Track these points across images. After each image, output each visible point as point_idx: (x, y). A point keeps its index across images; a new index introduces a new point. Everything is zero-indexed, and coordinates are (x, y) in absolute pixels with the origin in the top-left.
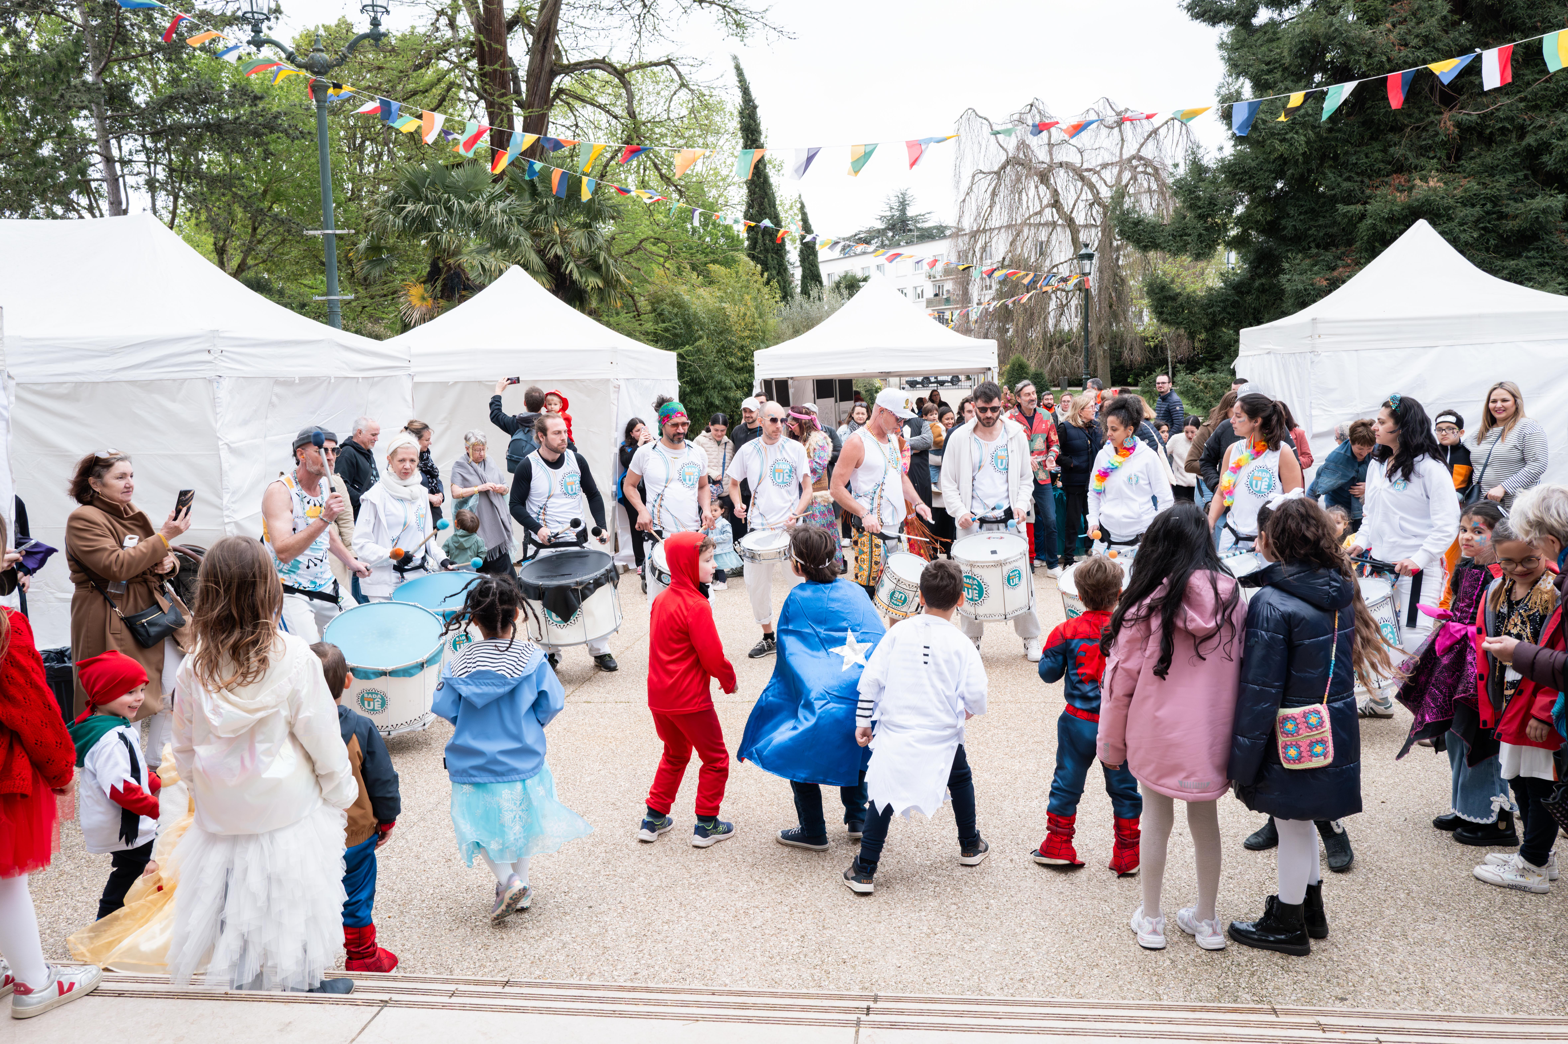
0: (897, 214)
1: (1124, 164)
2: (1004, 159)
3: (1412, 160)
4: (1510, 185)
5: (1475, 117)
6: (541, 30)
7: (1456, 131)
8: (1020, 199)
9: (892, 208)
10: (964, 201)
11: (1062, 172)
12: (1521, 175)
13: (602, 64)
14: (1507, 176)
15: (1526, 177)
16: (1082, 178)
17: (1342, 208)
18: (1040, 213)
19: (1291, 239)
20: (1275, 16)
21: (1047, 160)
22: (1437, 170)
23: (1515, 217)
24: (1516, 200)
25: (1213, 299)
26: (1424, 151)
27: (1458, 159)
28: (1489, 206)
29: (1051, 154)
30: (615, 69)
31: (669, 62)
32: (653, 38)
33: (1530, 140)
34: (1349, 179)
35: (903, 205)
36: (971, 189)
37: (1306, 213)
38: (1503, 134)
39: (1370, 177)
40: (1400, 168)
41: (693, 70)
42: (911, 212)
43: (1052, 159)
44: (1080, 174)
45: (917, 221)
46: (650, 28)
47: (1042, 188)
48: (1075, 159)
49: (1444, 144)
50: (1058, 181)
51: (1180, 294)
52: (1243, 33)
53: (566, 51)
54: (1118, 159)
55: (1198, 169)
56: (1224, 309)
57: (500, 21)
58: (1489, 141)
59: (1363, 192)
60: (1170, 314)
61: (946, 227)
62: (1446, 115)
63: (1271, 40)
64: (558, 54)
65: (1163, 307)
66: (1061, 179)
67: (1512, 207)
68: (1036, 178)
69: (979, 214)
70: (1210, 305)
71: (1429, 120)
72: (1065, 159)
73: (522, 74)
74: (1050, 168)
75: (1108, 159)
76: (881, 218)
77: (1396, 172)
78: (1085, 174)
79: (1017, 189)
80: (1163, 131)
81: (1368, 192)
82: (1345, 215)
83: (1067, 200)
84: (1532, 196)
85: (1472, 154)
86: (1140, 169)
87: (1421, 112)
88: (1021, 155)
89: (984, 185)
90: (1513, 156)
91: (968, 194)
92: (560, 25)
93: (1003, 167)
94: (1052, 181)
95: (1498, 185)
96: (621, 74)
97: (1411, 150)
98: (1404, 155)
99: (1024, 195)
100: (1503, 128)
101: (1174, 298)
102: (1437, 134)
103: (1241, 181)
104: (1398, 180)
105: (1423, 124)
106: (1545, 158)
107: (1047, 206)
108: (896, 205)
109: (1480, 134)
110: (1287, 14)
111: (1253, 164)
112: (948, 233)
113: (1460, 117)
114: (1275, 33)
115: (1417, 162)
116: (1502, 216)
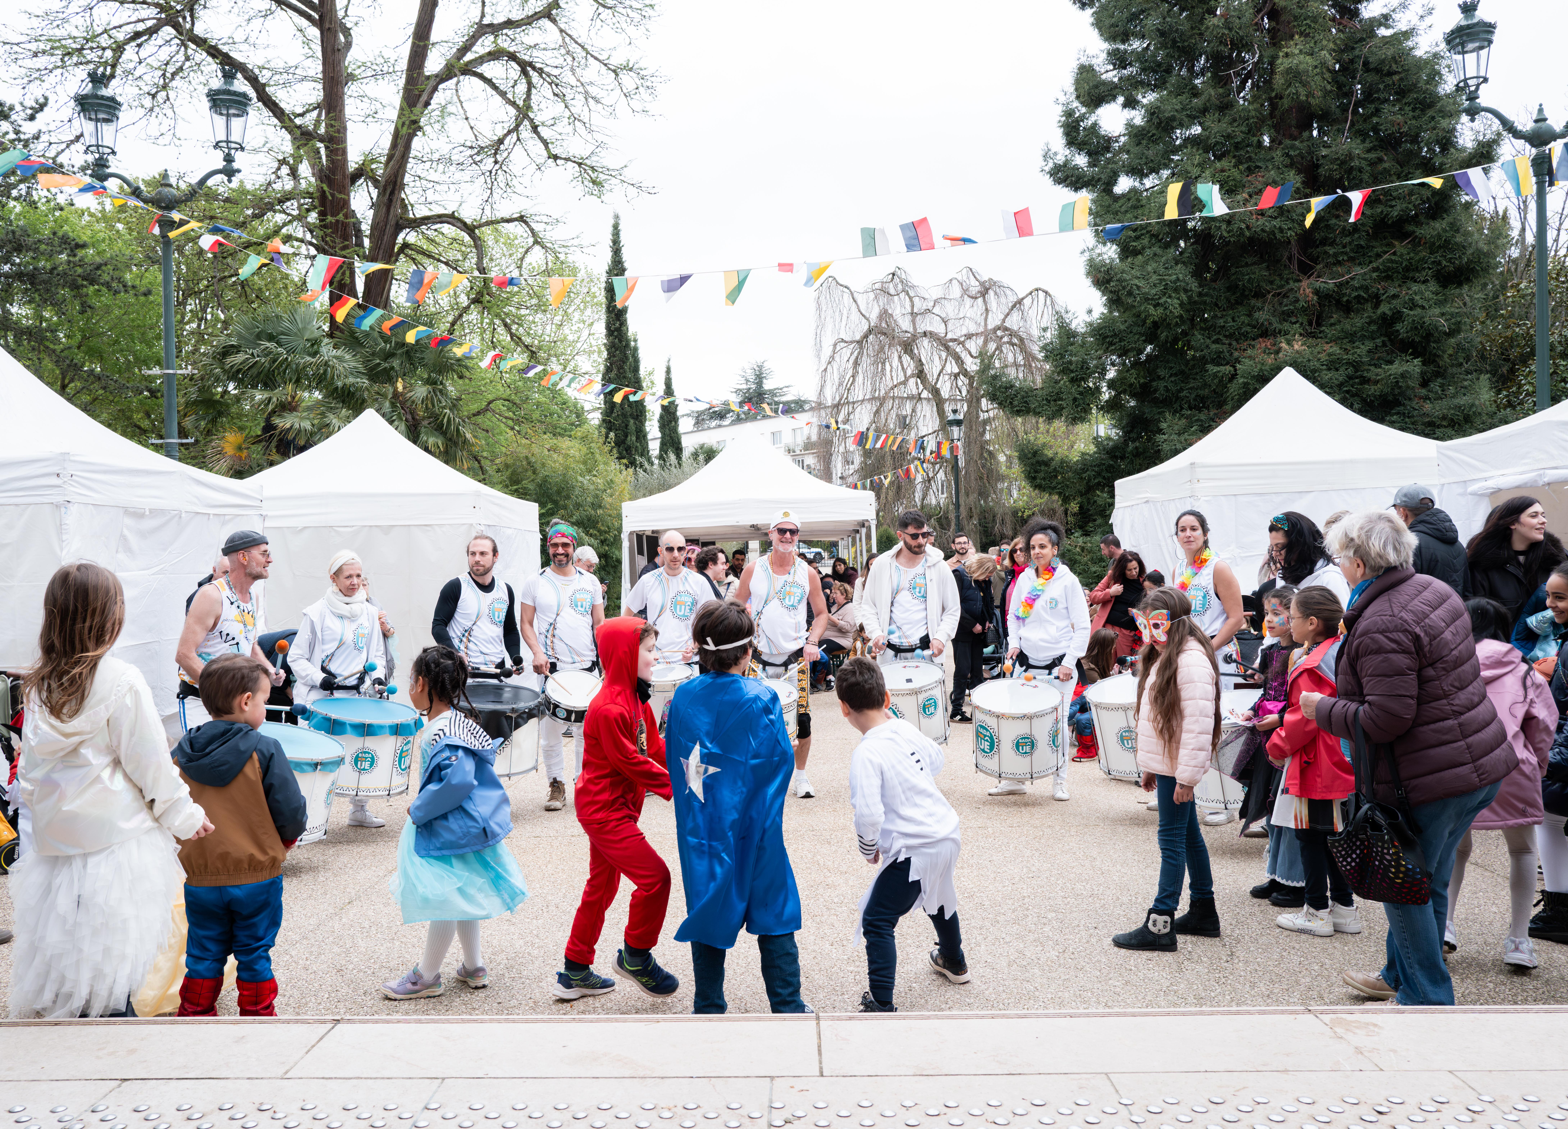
0: (754, 386)
1: (988, 335)
2: (866, 328)
3: (1276, 325)
4: (1369, 351)
5: (1331, 286)
6: (387, 183)
7: (1315, 298)
8: (883, 369)
9: (747, 381)
10: (825, 370)
11: (926, 342)
12: (1379, 341)
13: (452, 219)
14: (1367, 343)
15: (1384, 344)
16: (947, 348)
17: (1212, 369)
18: (904, 383)
19: (1161, 402)
20: (1137, 184)
21: (911, 330)
22: (1301, 335)
23: (1376, 382)
24: (1375, 365)
25: (1086, 464)
26: (1286, 316)
27: (1319, 324)
28: (1351, 371)
29: (914, 324)
30: (465, 224)
31: (522, 219)
32: (505, 195)
33: (1384, 308)
34: (1217, 341)
35: (760, 378)
36: (832, 357)
37: (1176, 375)
38: (1359, 302)
39: (1237, 340)
40: (1265, 333)
41: (549, 228)
42: (768, 385)
43: (915, 328)
44: (944, 343)
45: (775, 395)
46: (502, 185)
47: (906, 359)
48: (940, 329)
49: (1304, 310)
50: (923, 351)
51: (1052, 459)
52: (1107, 200)
53: (412, 206)
54: (981, 329)
55: (1066, 333)
56: (1099, 474)
57: (344, 172)
58: (1347, 309)
59: (1231, 355)
60: (1044, 479)
61: (805, 402)
62: (1305, 283)
63: (1135, 207)
64: (404, 207)
65: (1036, 472)
66: (925, 349)
67: (1373, 373)
68: (899, 349)
69: (840, 384)
70: (1084, 470)
71: (1289, 287)
72: (929, 328)
73: (366, 228)
74: (914, 337)
75: (973, 329)
76: (738, 391)
77: (1261, 336)
78: (951, 344)
79: (880, 360)
80: (1027, 302)
81: (1236, 354)
82: (1215, 375)
83: (932, 369)
84: (1391, 362)
85: (1332, 321)
86: (1006, 339)
87: (1282, 279)
88: (884, 325)
89: (846, 354)
90: (1369, 323)
91: (830, 363)
92: (407, 179)
93: (866, 336)
94: (916, 351)
95: (1358, 351)
96: (470, 229)
97: (1274, 316)
98: (1268, 320)
99: (887, 364)
100: (1359, 296)
101: (1047, 463)
102: (1297, 301)
103: (1111, 344)
104: (1263, 344)
105: (1284, 290)
106: (1398, 326)
107: (912, 376)
108: (752, 378)
109: (1338, 302)
110: (1148, 182)
111: (1122, 327)
112: (807, 407)
113: (1318, 284)
114: (1138, 200)
115: (1280, 327)
116: (1365, 381)
